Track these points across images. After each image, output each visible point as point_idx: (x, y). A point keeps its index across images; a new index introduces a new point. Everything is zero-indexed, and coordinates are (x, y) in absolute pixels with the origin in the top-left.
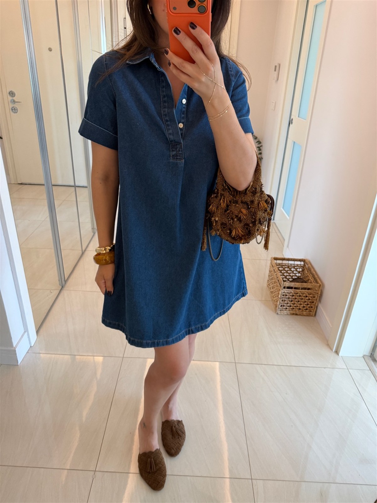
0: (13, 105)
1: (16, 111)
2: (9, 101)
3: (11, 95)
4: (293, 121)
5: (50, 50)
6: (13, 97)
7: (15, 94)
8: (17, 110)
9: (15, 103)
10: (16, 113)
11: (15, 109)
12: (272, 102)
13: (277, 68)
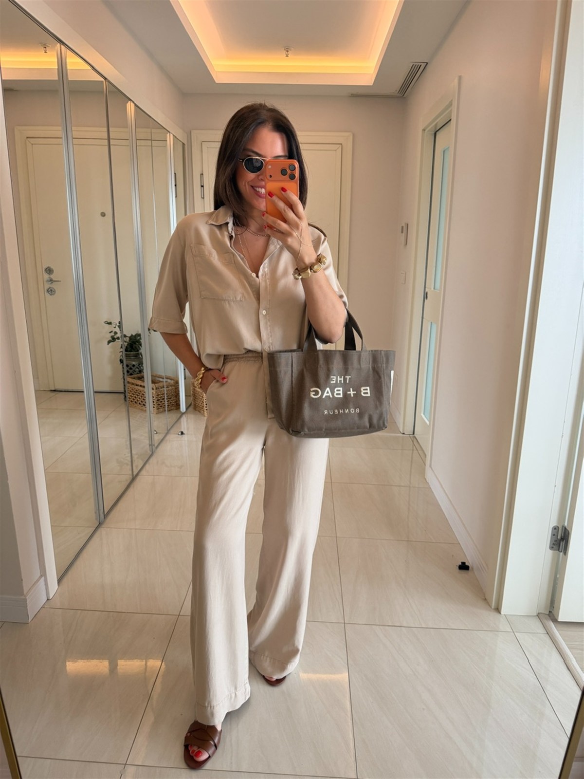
0: (51, 286)
1: (53, 293)
2: (45, 280)
3: (48, 272)
4: (428, 295)
5: (103, 215)
6: (49, 274)
7: (53, 271)
8: (55, 291)
9: (52, 282)
10: (54, 294)
11: (51, 290)
12: (402, 273)
13: (405, 229)
